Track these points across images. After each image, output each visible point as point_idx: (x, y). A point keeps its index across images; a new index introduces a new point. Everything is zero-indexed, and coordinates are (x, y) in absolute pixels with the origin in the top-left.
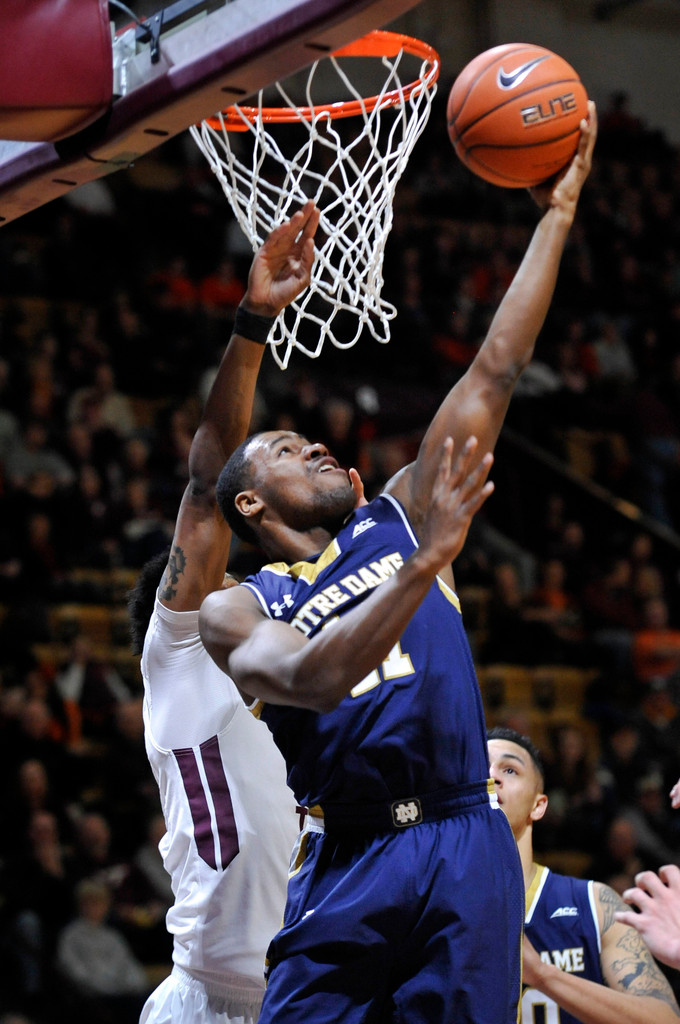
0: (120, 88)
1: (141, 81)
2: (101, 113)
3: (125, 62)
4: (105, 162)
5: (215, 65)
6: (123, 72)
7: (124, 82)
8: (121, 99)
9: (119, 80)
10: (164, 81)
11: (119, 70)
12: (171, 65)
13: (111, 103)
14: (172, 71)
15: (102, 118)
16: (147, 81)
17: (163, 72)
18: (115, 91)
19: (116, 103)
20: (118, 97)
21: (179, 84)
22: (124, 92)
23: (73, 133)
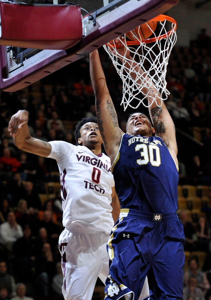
0: (84, 33)
1: (91, 32)
2: (79, 41)
3: (85, 26)
4: (80, 55)
5: (113, 26)
6: (85, 29)
7: (85, 32)
8: (85, 37)
9: (84, 31)
10: (98, 31)
11: (84, 28)
12: (99, 26)
13: (82, 38)
14: (100, 28)
15: (79, 42)
16: (92, 31)
17: (97, 29)
18: (83, 34)
19: (83, 38)
20: (84, 36)
21: (102, 32)
22: (86, 35)
23: (71, 47)
